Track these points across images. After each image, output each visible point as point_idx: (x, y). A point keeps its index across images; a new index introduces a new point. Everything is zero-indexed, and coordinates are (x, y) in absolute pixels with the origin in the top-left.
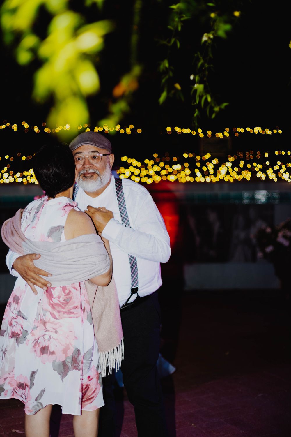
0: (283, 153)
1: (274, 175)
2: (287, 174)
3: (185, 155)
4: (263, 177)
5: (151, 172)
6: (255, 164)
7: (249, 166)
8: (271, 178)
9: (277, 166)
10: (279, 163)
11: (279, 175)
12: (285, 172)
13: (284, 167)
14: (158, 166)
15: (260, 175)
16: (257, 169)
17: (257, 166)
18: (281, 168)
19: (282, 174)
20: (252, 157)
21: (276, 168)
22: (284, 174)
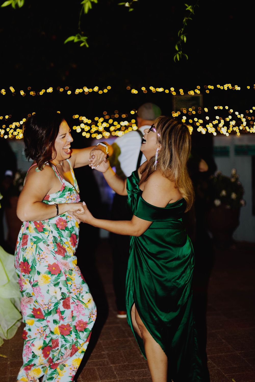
0: (221, 108)
1: (213, 129)
2: (225, 128)
3: (132, 112)
4: (204, 131)
5: (101, 128)
6: (196, 119)
7: (191, 121)
8: (210, 133)
9: (216, 121)
10: (217, 117)
11: (219, 129)
12: (223, 127)
13: (222, 122)
14: (107, 123)
15: (200, 129)
16: (198, 124)
17: (198, 122)
18: (219, 122)
19: (221, 128)
20: (194, 113)
21: (215, 122)
22: (222, 128)
